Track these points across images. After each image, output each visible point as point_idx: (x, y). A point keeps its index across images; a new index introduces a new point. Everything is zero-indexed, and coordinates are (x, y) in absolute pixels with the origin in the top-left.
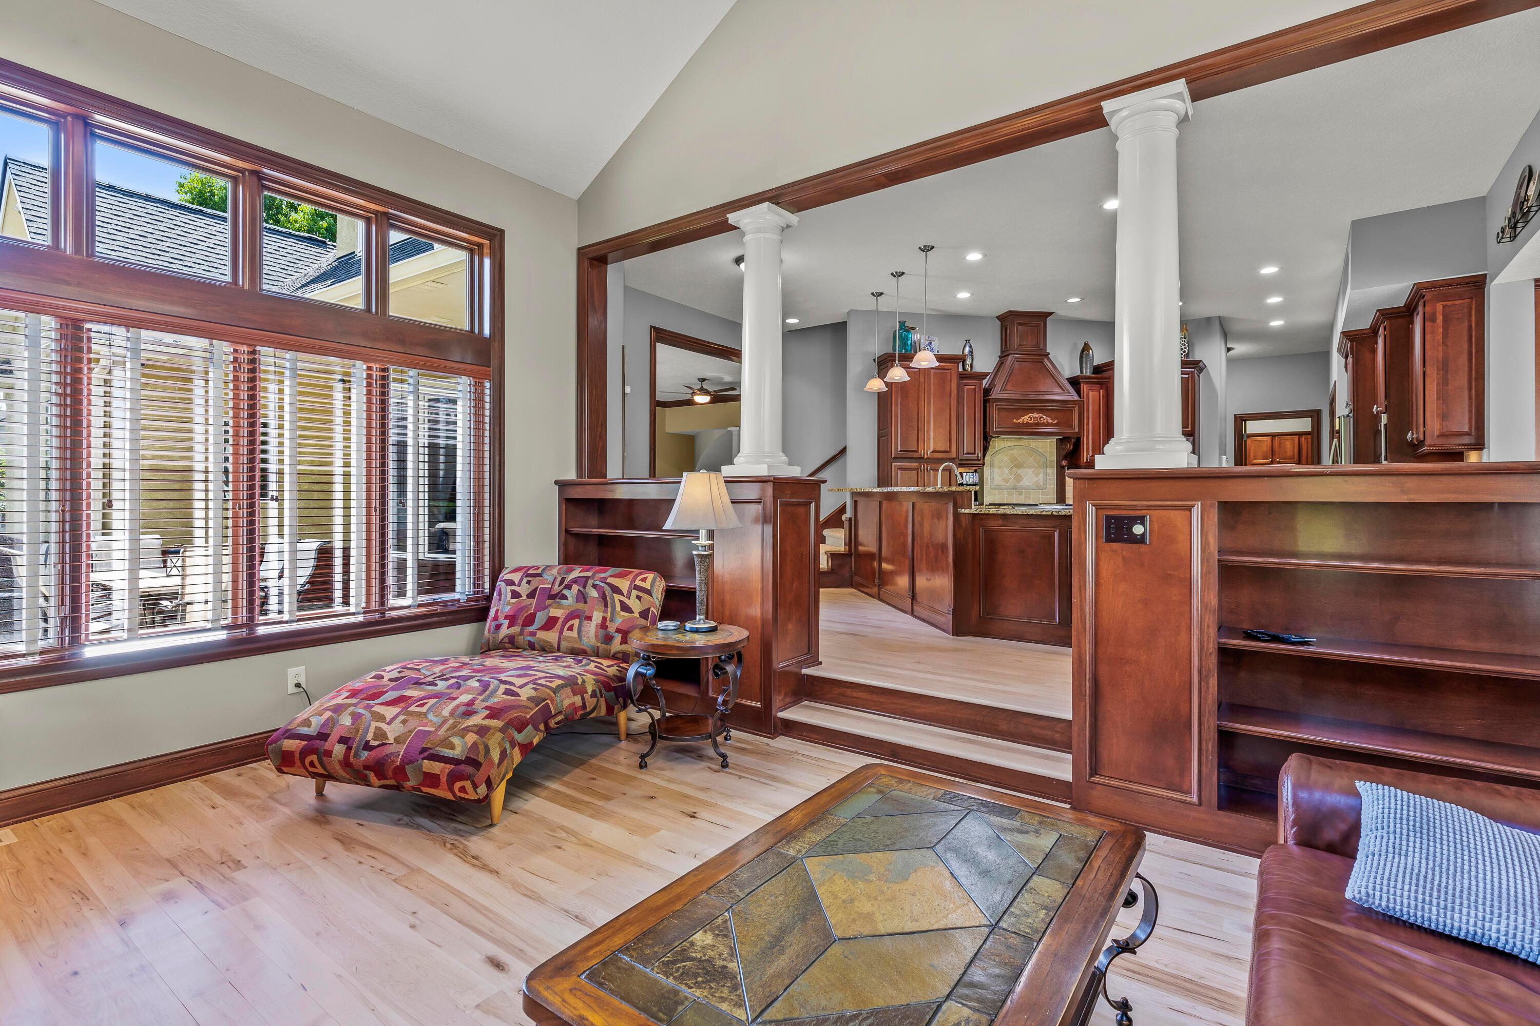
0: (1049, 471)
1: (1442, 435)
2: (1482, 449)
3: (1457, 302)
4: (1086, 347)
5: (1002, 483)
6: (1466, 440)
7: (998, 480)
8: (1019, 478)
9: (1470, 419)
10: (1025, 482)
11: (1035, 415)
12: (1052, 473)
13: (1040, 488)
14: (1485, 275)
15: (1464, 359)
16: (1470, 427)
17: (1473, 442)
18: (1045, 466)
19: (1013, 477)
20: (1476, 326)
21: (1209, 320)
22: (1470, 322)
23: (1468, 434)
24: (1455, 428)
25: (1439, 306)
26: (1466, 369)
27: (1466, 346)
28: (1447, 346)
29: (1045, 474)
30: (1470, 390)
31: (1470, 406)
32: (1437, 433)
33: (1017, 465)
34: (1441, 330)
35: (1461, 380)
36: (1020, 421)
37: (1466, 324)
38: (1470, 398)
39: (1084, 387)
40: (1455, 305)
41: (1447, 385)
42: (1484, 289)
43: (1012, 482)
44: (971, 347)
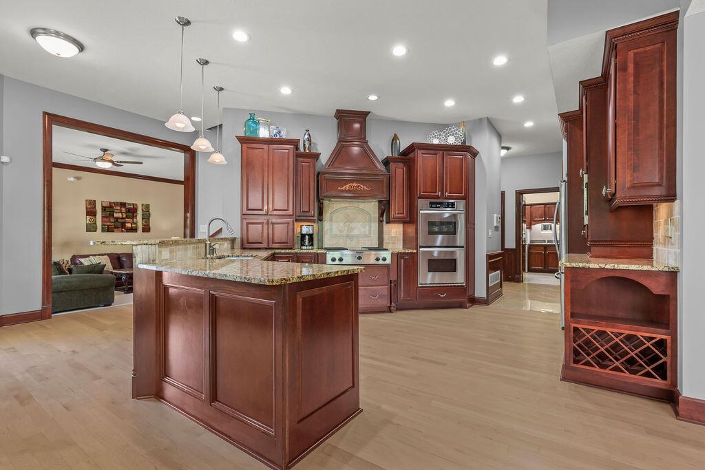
0: (373, 224)
1: (633, 187)
2: (673, 200)
3: (648, 48)
4: (395, 138)
5: (338, 233)
6: (657, 191)
7: (335, 231)
8: (351, 229)
9: (661, 169)
10: (356, 232)
11: (355, 184)
12: (375, 226)
13: (365, 236)
14: (678, 12)
15: (655, 107)
16: (661, 178)
17: (664, 193)
18: (370, 221)
19: (346, 228)
20: (668, 69)
21: (481, 120)
22: (661, 66)
23: (659, 185)
24: (646, 179)
25: (631, 54)
26: (657, 117)
27: (656, 92)
28: (639, 94)
29: (370, 226)
30: (661, 138)
31: (661, 155)
32: (628, 185)
33: (349, 220)
34: (632, 79)
35: (652, 128)
36: (343, 188)
37: (657, 70)
38: (661, 147)
39: (392, 166)
40: (646, 52)
41: (638, 135)
42: (676, 29)
43: (345, 233)
44: (309, 135)
